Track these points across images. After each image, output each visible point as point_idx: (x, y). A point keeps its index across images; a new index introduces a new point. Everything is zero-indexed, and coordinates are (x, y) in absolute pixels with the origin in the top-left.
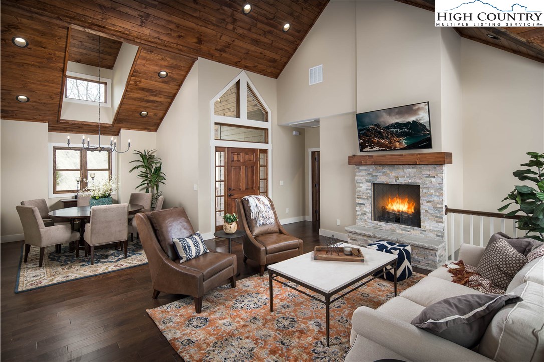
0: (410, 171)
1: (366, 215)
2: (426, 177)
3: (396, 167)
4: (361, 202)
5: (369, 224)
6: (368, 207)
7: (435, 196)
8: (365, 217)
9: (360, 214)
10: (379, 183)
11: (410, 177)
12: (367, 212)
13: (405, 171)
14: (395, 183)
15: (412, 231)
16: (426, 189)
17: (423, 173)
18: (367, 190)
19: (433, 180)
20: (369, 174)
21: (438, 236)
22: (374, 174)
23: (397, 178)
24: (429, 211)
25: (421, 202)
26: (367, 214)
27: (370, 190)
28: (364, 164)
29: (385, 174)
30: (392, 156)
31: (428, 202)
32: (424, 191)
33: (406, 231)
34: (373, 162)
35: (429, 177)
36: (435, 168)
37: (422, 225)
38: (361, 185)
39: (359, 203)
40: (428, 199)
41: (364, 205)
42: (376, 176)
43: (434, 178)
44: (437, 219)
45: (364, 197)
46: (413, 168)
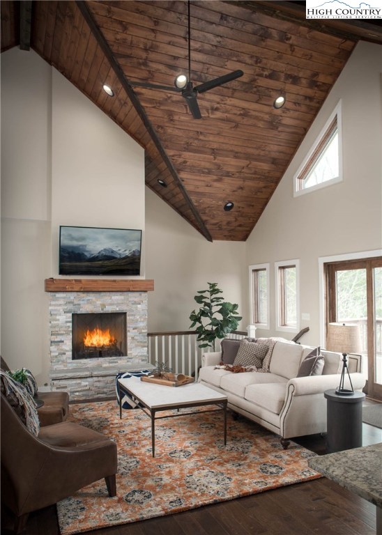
0: (117, 297)
1: (65, 354)
2: (133, 304)
3: (102, 294)
4: (58, 339)
5: (70, 365)
6: (68, 343)
7: (140, 321)
8: (64, 357)
9: (57, 354)
10: (83, 312)
11: (118, 304)
12: (67, 351)
13: (113, 298)
14: (102, 312)
15: (119, 362)
16: (132, 315)
17: (130, 299)
18: (67, 322)
19: (139, 306)
20: (69, 303)
21: (143, 360)
22: (76, 302)
23: (103, 306)
24: (136, 338)
25: (128, 329)
26: (67, 353)
27: (69, 322)
28: (70, 290)
29: (89, 302)
30: (104, 281)
31: (134, 329)
32: (131, 317)
33: (113, 362)
34: (81, 288)
35: (135, 303)
36: (140, 295)
37: (129, 352)
38: (58, 317)
39: (56, 340)
40: (134, 326)
41: (63, 342)
42: (79, 305)
43: (140, 304)
44: (142, 344)
45: (62, 332)
46: (121, 295)
